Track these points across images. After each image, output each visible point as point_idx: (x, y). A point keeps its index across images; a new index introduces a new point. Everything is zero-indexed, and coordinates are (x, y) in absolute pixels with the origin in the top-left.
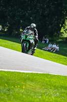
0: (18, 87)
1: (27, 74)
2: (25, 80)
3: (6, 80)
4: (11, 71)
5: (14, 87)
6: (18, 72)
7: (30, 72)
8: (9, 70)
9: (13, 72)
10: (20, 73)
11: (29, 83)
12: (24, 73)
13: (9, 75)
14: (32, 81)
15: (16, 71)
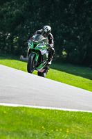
0: (59, 131)
1: (72, 113)
2: (69, 122)
3: (43, 121)
4: (50, 108)
5: (55, 130)
6: (60, 111)
7: (77, 110)
8: (48, 108)
9: (52, 111)
10: (63, 111)
11: (74, 125)
12: (68, 112)
13: (48, 115)
14: (79, 123)
15: (57, 109)
